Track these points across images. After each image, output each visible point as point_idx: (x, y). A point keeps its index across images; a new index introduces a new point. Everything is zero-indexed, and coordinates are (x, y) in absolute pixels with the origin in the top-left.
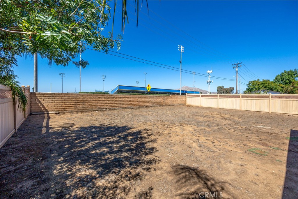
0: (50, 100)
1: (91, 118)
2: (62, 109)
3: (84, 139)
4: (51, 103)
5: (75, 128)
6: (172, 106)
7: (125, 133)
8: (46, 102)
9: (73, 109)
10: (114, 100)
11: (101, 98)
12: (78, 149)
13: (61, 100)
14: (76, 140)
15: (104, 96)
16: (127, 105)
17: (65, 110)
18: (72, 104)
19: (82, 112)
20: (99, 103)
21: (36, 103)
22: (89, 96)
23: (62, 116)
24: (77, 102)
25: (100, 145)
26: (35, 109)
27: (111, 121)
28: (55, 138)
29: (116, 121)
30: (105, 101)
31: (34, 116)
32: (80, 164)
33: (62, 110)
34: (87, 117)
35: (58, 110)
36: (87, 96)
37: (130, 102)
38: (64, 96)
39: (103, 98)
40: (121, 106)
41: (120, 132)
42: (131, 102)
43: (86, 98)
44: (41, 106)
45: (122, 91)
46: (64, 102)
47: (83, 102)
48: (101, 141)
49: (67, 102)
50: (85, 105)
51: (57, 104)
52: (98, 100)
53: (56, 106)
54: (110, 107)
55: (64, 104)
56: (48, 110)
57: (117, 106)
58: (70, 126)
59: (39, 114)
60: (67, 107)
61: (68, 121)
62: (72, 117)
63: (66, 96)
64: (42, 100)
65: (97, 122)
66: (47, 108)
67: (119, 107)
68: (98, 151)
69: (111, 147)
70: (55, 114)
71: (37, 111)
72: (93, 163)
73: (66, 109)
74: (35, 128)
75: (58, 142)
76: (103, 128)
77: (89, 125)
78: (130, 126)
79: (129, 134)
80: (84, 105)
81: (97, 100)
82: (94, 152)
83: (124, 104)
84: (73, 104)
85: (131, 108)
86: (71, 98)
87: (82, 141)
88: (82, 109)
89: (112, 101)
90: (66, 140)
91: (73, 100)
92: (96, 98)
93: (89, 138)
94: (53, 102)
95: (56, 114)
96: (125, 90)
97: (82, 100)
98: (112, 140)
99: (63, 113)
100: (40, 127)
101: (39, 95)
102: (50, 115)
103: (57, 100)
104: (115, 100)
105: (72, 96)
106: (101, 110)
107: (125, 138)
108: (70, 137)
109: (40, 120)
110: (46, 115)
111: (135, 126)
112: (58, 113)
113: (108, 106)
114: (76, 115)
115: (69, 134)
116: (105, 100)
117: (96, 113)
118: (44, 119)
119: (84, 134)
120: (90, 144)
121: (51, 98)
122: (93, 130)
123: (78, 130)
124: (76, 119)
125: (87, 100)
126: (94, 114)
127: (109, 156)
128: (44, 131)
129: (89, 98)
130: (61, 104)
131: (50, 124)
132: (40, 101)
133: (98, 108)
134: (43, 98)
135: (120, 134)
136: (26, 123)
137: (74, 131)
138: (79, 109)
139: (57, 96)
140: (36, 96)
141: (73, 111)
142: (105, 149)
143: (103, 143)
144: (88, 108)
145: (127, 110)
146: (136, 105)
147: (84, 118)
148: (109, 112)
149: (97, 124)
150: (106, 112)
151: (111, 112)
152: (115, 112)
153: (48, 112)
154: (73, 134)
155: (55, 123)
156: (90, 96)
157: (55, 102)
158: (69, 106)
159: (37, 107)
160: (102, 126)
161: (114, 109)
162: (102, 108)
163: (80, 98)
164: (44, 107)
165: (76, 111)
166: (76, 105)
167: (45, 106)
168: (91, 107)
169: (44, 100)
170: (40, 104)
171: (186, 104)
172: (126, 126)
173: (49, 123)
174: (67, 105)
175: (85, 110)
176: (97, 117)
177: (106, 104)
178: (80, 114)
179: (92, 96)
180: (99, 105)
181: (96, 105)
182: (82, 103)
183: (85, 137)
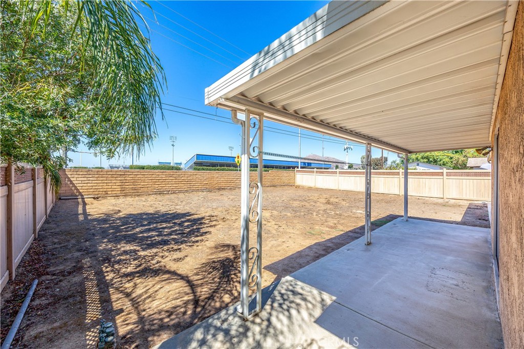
0: (86, 179)
1: (144, 203)
2: (102, 191)
3: (131, 225)
4: (87, 183)
5: (121, 215)
6: (272, 188)
7: (183, 220)
8: (80, 182)
9: (119, 192)
10: (180, 178)
11: (160, 176)
12: (123, 233)
13: (101, 179)
14: (121, 226)
15: (165, 174)
16: (201, 186)
17: (107, 194)
18: (117, 184)
19: (131, 196)
20: (158, 183)
21: (66, 184)
22: (142, 173)
23: (103, 201)
24: (124, 181)
25: (149, 230)
26: (64, 192)
27: (171, 207)
28: (96, 224)
29: (178, 207)
30: (166, 181)
31: (63, 201)
32: (125, 243)
33: (103, 193)
34: (138, 203)
35: (97, 193)
36: (139, 173)
37: (205, 182)
38: (105, 173)
39: (164, 176)
40: (191, 187)
41: (177, 219)
42: (207, 182)
43: (138, 176)
44: (73, 188)
45: (202, 164)
46: (106, 181)
47: (134, 182)
48: (152, 226)
49: (110, 181)
50: (136, 186)
51: (96, 185)
52: (156, 178)
53: (94, 187)
54: (175, 190)
55: (105, 184)
56: (83, 194)
57: (185, 187)
58: (115, 213)
59: (71, 199)
60: (111, 190)
61: (111, 208)
62: (117, 202)
63: (108, 173)
64: (75, 179)
65: (151, 209)
66: (81, 191)
67: (189, 189)
68: (145, 235)
69: (161, 231)
70: (92, 199)
71: (67, 194)
72: (138, 243)
73: (109, 193)
74: (69, 215)
75: (100, 228)
76: (158, 215)
77: (139, 212)
78: (193, 212)
79: (188, 221)
80: (134, 187)
81: (154, 178)
82: (141, 235)
83: (196, 184)
84: (119, 184)
85: (207, 190)
86: (115, 176)
87: (129, 227)
88: (133, 191)
89: (177, 180)
90: (110, 226)
91: (119, 179)
92: (153, 176)
93: (137, 224)
94: (91, 182)
95: (94, 198)
96: (207, 163)
97: (131, 179)
98: (165, 226)
99: (104, 198)
100: (76, 214)
101: (70, 173)
102: (85, 199)
103: (96, 179)
104: (183, 178)
105: (117, 173)
106: (161, 193)
107: (180, 224)
108: (114, 223)
109: (73, 206)
110: (80, 200)
111: (199, 213)
112: (98, 198)
113: (172, 187)
114: (124, 200)
115: (113, 220)
116: (168, 178)
117: (152, 197)
118: (78, 206)
119: (132, 221)
120: (138, 230)
121: (87, 176)
122: (144, 217)
123: (124, 217)
124: (123, 205)
125: (139, 179)
126: (149, 200)
127: (156, 238)
128: (81, 218)
129: (142, 176)
130: (101, 184)
131: (88, 211)
132: (71, 181)
133: (155, 190)
134: (76, 176)
135: (176, 221)
136: (56, 209)
137: (119, 218)
138: (128, 192)
139: (96, 173)
140: (66, 174)
141: (120, 195)
142: (154, 233)
143: (153, 228)
144: (140, 191)
145: (200, 193)
146: (214, 186)
147: (135, 203)
148: (173, 196)
149: (151, 211)
150: (167, 196)
151: (176, 195)
152: (181, 195)
153: (82, 196)
154: (118, 221)
155: (95, 210)
156: (145, 173)
157: (93, 182)
158: (113, 187)
159: (67, 188)
160: (157, 213)
161: (180, 192)
162: (162, 190)
163: (130, 176)
164: (77, 190)
165: (123, 194)
166: (124, 186)
167: (78, 188)
168: (146, 189)
169: (78, 179)
170: (71, 185)
171: (295, 185)
172: (189, 213)
173: (86, 210)
174: (110, 187)
175: (136, 194)
176: (152, 203)
177: (168, 185)
178: (129, 199)
179: (147, 173)
180: (157, 186)
181: (153, 186)
182: (131, 184)
183: (132, 224)
